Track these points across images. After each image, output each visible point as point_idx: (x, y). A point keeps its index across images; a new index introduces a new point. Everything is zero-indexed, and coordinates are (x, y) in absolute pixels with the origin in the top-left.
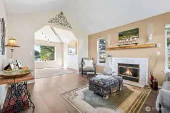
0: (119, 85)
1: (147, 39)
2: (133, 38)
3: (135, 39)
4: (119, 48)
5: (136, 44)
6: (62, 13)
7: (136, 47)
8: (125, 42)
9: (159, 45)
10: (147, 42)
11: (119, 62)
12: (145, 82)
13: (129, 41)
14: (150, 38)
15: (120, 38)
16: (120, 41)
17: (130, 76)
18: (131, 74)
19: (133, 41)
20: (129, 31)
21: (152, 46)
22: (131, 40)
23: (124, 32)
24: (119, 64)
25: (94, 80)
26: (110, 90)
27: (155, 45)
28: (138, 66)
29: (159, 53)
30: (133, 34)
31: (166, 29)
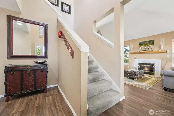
0: (142, 74)
1: (160, 47)
2: (150, 46)
3: (152, 47)
4: (140, 52)
5: (152, 50)
6: (99, 30)
7: (152, 52)
8: (144, 49)
9: (168, 51)
10: (160, 49)
11: (139, 62)
12: (159, 74)
13: (147, 48)
14: (162, 47)
15: (140, 46)
16: (140, 48)
17: (148, 71)
18: (148, 70)
19: (150, 48)
20: (147, 41)
21: (163, 52)
22: (149, 47)
23: (143, 42)
24: (140, 64)
25: (128, 71)
26: (138, 76)
27: (165, 51)
28: (153, 65)
29: (168, 56)
30: (150, 44)
31: (173, 41)
